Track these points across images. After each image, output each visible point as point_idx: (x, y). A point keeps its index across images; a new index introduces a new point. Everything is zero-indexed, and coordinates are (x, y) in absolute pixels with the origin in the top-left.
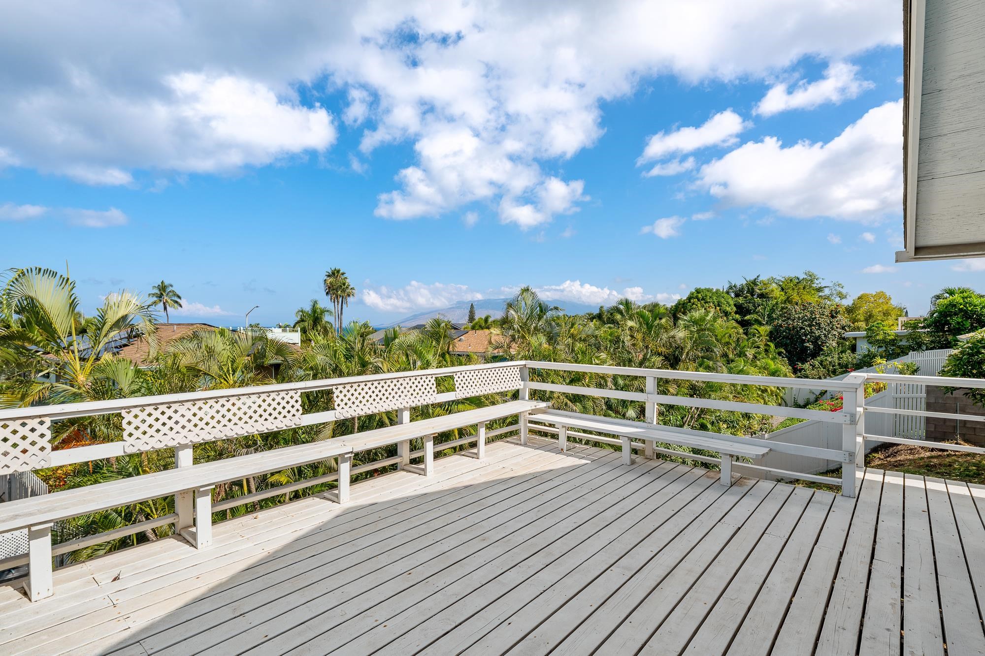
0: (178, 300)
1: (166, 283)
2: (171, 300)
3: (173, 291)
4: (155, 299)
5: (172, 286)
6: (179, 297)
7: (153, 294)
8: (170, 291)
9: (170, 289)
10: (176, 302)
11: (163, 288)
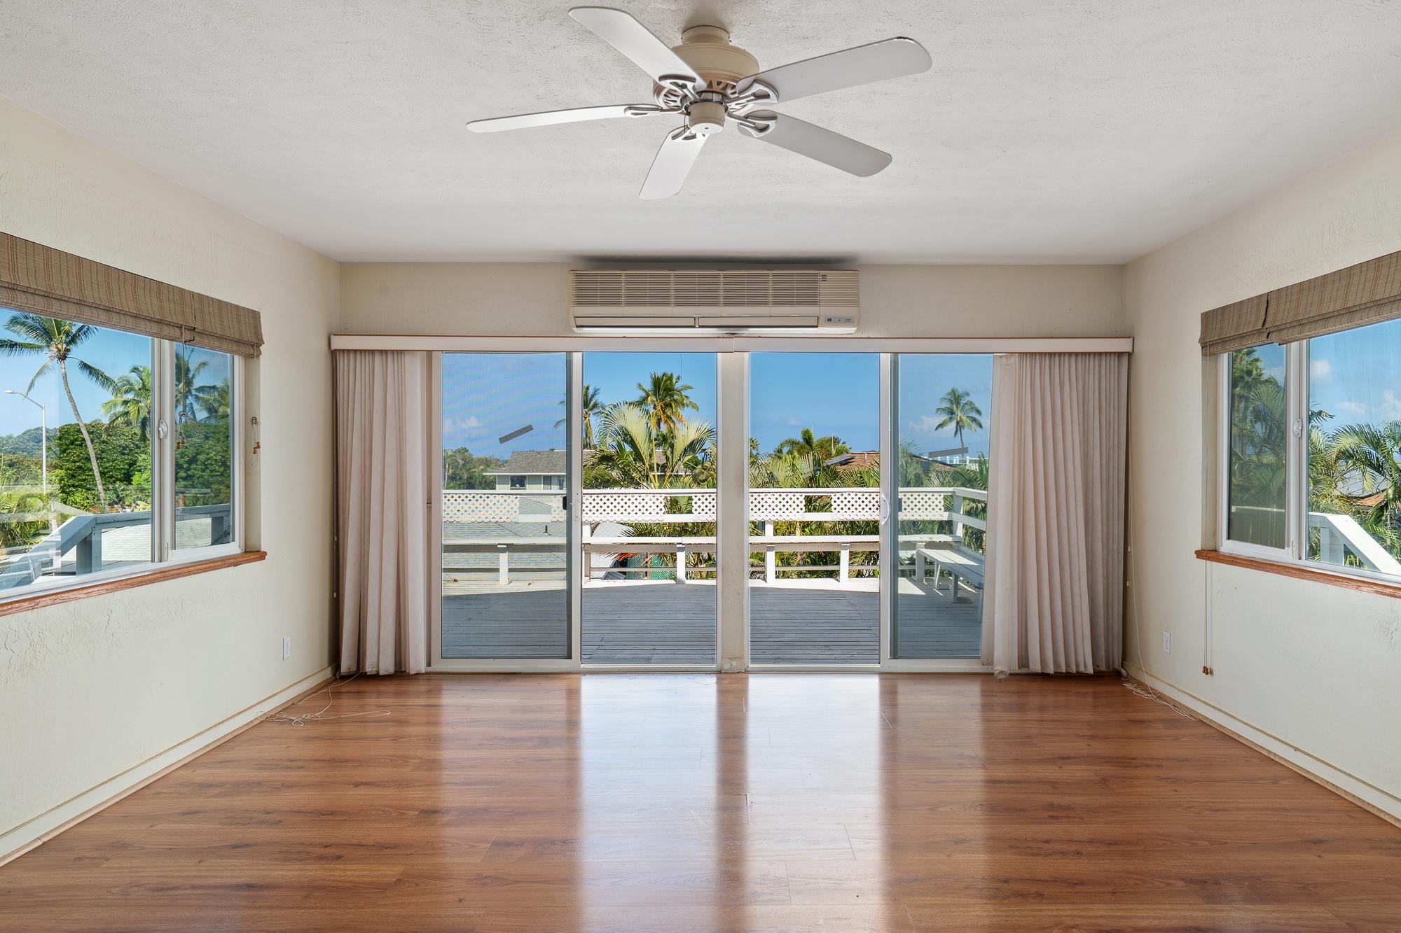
0: (977, 417)
1: (960, 391)
2: (967, 417)
3: (971, 403)
4: (945, 417)
5: (968, 394)
6: (979, 412)
7: (943, 409)
8: (966, 404)
9: (967, 399)
10: (974, 420)
11: (955, 398)
